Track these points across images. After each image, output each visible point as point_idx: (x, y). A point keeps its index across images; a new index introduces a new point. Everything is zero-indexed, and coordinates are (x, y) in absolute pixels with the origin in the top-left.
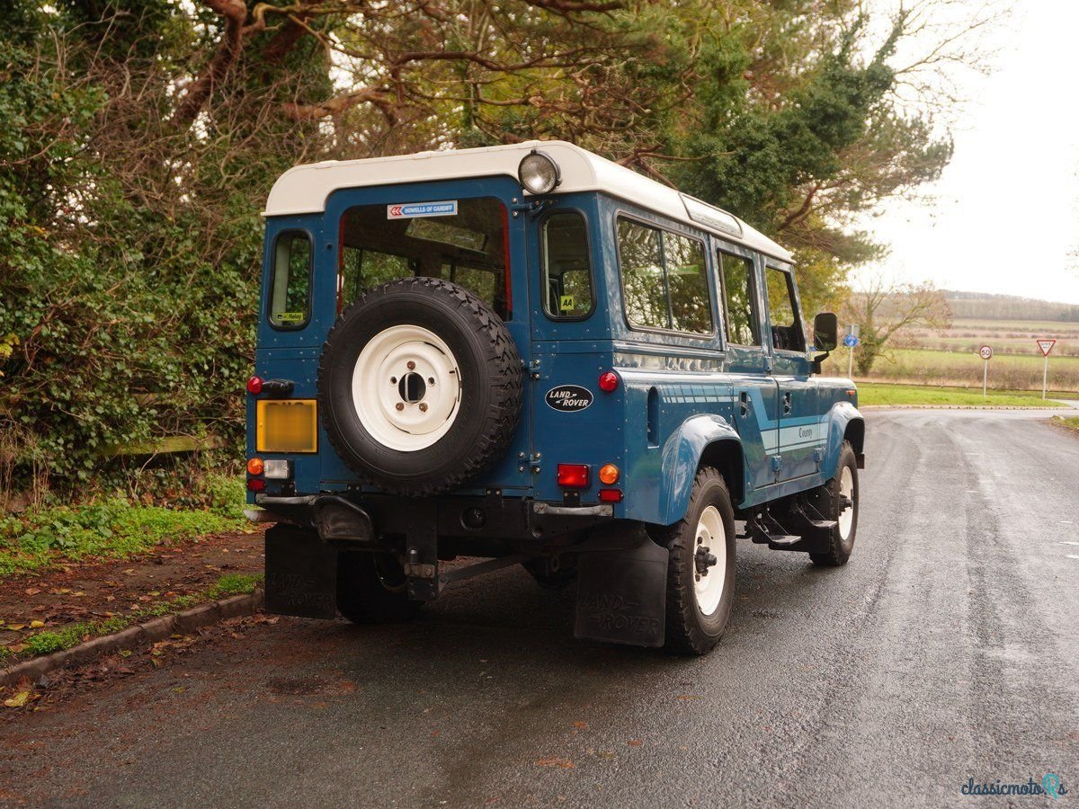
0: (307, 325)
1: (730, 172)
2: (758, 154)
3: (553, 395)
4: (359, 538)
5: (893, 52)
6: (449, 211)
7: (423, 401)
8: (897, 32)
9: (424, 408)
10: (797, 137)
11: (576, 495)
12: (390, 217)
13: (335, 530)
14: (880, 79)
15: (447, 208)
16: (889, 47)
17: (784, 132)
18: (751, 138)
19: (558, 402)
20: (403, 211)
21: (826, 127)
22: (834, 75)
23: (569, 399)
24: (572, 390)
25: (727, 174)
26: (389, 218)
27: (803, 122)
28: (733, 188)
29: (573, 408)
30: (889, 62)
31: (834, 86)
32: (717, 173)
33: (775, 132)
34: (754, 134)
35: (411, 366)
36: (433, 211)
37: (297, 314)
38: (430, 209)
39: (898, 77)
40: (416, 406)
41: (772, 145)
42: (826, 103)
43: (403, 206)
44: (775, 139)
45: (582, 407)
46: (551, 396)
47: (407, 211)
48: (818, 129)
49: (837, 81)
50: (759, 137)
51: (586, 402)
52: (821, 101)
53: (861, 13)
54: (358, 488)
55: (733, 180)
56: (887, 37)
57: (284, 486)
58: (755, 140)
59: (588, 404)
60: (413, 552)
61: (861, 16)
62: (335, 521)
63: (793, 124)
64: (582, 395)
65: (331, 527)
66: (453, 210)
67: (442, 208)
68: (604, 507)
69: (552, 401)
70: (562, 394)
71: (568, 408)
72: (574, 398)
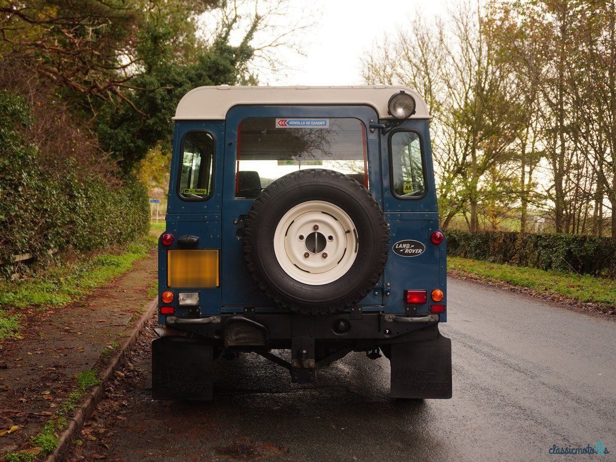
0: (210, 198)
1: (163, 99)
2: (179, 89)
3: (398, 246)
4: (256, 344)
5: (252, 39)
6: (323, 125)
7: (324, 251)
8: (254, 28)
9: (325, 256)
10: (201, 81)
11: (415, 309)
12: (278, 126)
13: (236, 340)
14: (245, 53)
15: (321, 123)
16: (249, 36)
17: (193, 78)
18: (175, 80)
19: (402, 251)
20: (288, 123)
21: (217, 77)
22: (221, 48)
23: (409, 249)
24: (411, 243)
25: (161, 100)
26: (276, 127)
27: (204, 73)
28: (165, 108)
29: (412, 254)
30: (251, 43)
31: (221, 53)
32: (156, 99)
33: (188, 77)
34: (176, 77)
35: (316, 228)
36: (310, 125)
37: (202, 190)
38: (309, 123)
39: (255, 53)
40: (319, 255)
41: (188, 85)
42: (218, 63)
43: (288, 120)
44: (189, 82)
45: (418, 254)
46: (397, 247)
47: (291, 123)
48: (212, 78)
49: (223, 51)
50: (180, 79)
51: (420, 251)
52: (215, 61)
53: (236, 15)
54: (253, 310)
55: (165, 103)
56: (249, 29)
57: (192, 311)
58: (177, 81)
59: (422, 252)
60: (304, 352)
61: (236, 16)
62: (237, 333)
63: (199, 73)
64: (417, 246)
65: (234, 338)
66: (325, 125)
67: (317, 123)
68: (433, 316)
69: (397, 250)
70: (404, 246)
71: (408, 254)
72: (412, 248)
